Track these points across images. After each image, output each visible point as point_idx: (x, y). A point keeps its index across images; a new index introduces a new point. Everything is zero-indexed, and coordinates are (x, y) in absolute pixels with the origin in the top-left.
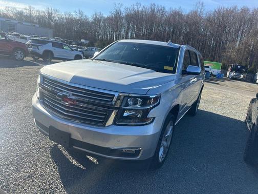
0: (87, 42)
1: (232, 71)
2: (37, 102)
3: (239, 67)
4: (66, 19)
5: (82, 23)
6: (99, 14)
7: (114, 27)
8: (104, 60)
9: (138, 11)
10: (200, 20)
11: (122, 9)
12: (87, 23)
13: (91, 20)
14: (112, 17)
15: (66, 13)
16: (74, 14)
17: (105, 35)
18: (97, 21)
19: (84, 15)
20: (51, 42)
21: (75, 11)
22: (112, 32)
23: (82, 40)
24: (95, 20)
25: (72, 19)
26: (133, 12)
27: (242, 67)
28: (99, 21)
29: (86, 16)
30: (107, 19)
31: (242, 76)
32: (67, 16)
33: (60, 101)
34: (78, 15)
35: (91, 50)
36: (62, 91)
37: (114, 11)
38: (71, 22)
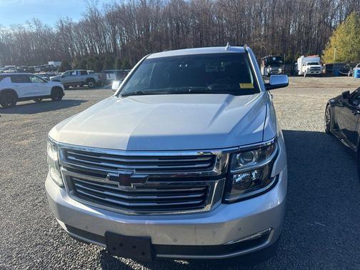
0: (59, 64)
1: (266, 66)
2: (63, 195)
3: (274, 59)
4: (16, 35)
5: (43, 37)
6: (66, 19)
7: (94, 35)
8: (140, 93)
9: (123, 7)
10: (210, 7)
11: (100, 8)
12: (51, 36)
13: (55, 30)
14: (87, 20)
15: (12, 27)
16: (26, 26)
17: (82, 48)
18: (65, 30)
19: (43, 26)
20: (8, 76)
21: (28, 21)
22: (91, 42)
23: (50, 63)
24: (62, 29)
25: (25, 33)
26: (115, 9)
27: (277, 58)
28: (68, 29)
29: (46, 26)
30: (79, 24)
31: (280, 70)
32: (17, 31)
33: (117, 186)
34: (34, 26)
35: (71, 75)
36: (116, 168)
37: (88, 13)
38: (25, 38)
